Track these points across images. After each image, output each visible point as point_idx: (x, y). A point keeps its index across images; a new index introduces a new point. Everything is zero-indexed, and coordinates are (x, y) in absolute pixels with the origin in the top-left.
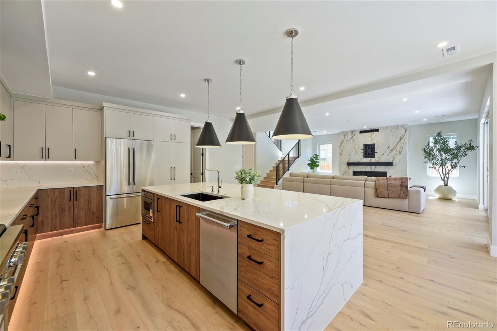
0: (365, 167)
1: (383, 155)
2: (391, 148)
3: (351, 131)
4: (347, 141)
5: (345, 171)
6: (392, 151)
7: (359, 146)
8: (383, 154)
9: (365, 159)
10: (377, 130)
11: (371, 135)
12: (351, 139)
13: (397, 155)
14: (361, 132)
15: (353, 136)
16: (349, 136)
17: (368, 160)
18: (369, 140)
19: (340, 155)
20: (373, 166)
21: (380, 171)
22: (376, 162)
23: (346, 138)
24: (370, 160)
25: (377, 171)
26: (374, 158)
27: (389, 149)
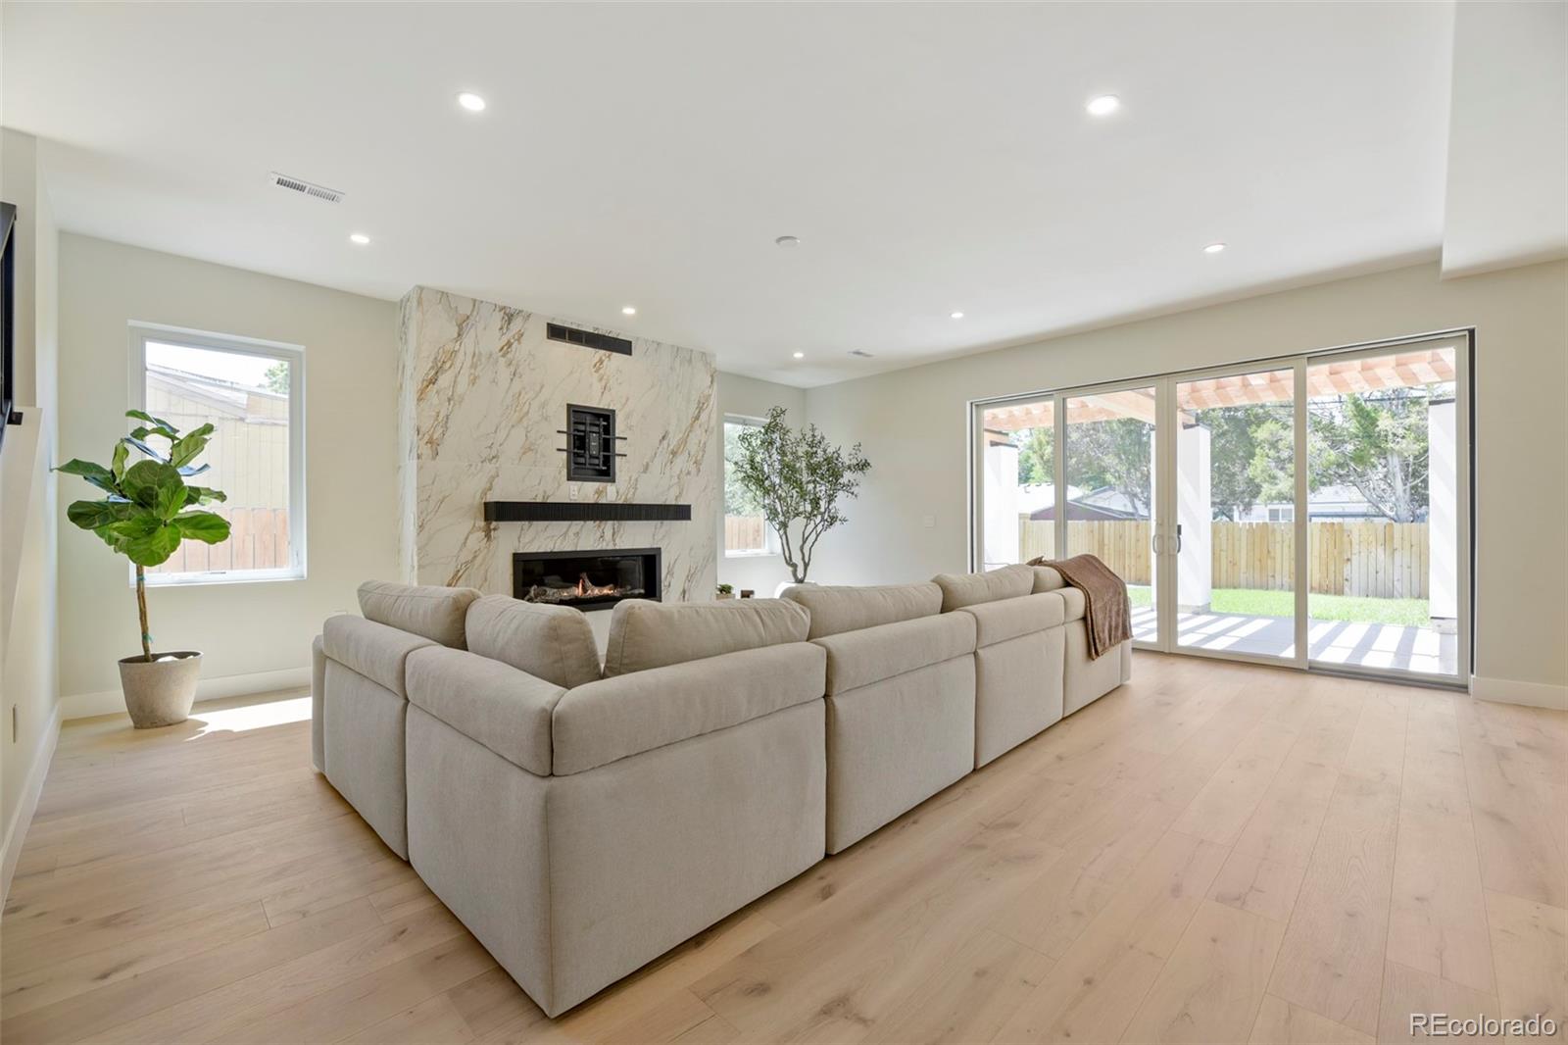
0: (577, 525)
1: (646, 468)
2: (674, 441)
3: (503, 308)
4: (474, 366)
5: (466, 556)
6: (674, 453)
7: (543, 405)
8: (647, 464)
9: (575, 486)
10: (623, 347)
11: (601, 361)
12: (502, 360)
13: (689, 473)
14: (556, 332)
15: (509, 344)
16: (488, 336)
17: (585, 492)
18: (591, 385)
19: (427, 451)
20: (610, 523)
21: (635, 547)
22: (621, 502)
23: (469, 340)
24: (599, 492)
25: (623, 547)
26: (613, 481)
27: (665, 442)
